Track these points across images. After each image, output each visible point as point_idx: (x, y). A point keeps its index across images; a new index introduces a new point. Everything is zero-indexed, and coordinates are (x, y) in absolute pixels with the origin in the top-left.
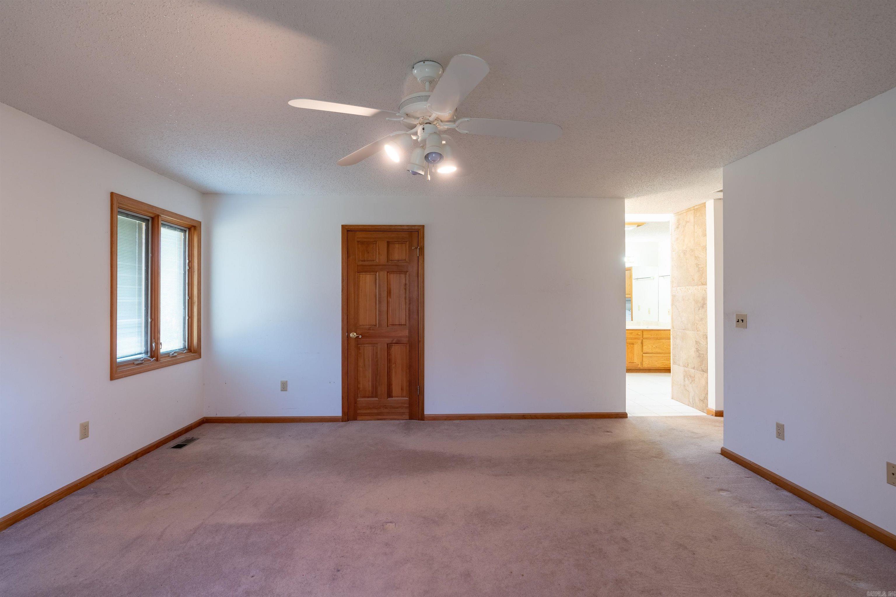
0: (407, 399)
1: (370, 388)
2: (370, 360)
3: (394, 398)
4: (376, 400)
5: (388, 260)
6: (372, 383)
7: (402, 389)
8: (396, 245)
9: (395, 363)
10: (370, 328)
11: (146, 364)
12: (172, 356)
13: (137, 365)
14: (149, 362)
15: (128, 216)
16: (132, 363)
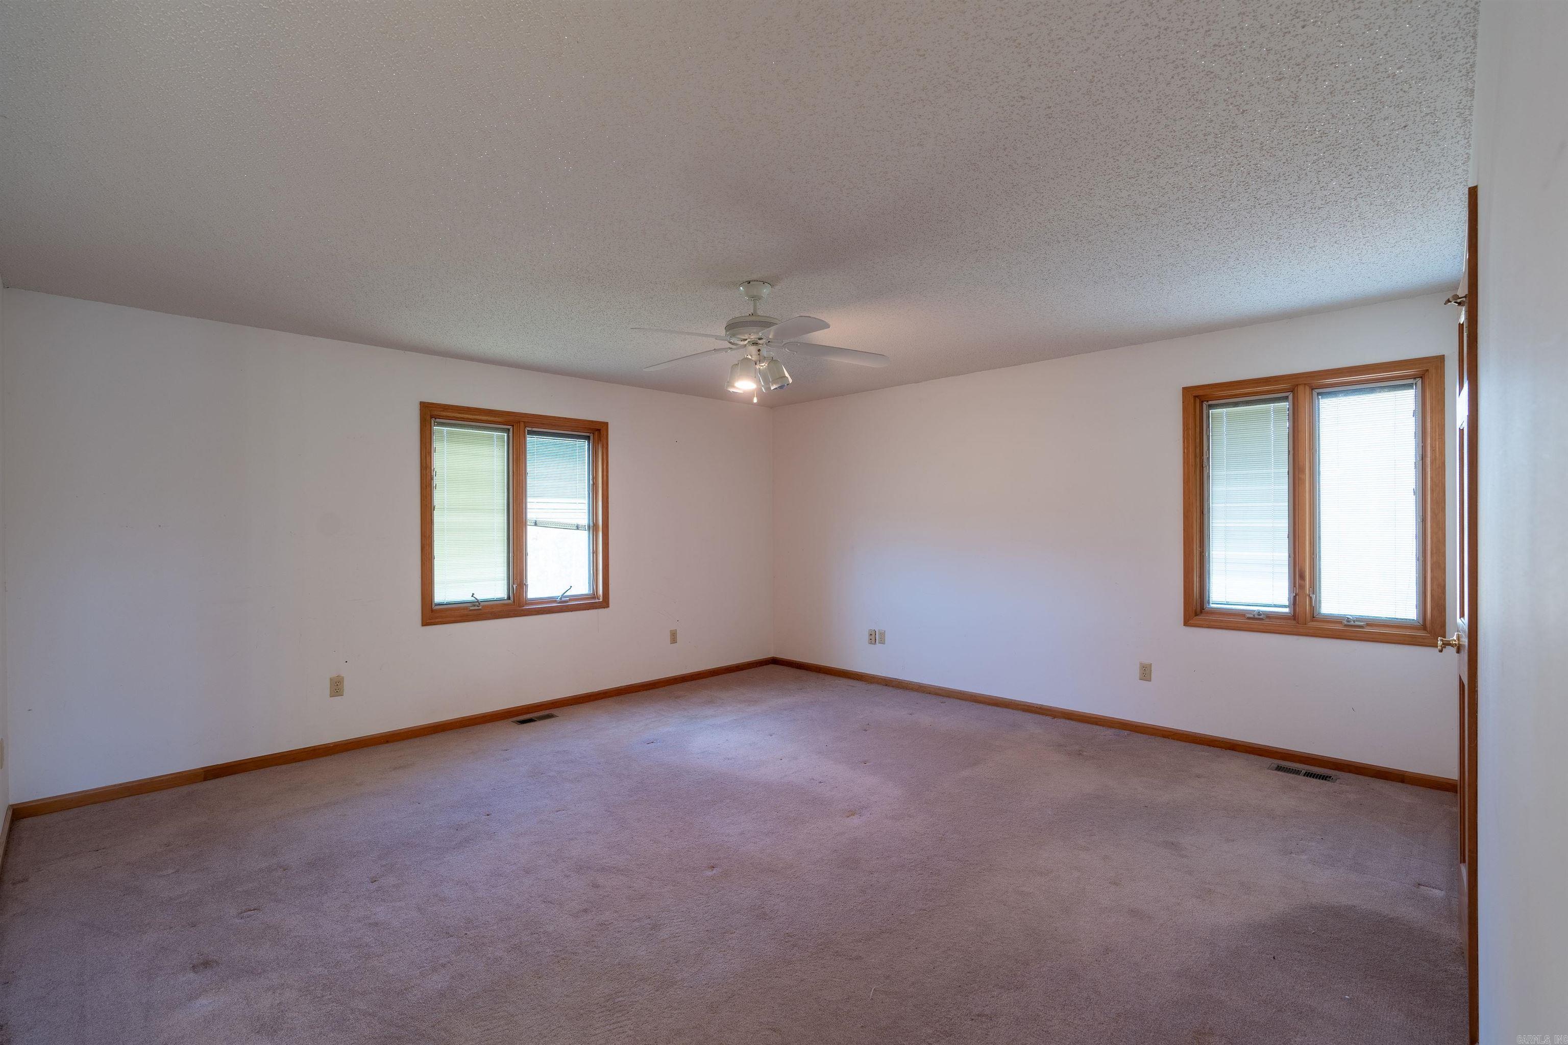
11: (1267, 622)
12: (1348, 623)
13: (1249, 618)
14: (1278, 621)
15: (1236, 404)
16: (1241, 614)
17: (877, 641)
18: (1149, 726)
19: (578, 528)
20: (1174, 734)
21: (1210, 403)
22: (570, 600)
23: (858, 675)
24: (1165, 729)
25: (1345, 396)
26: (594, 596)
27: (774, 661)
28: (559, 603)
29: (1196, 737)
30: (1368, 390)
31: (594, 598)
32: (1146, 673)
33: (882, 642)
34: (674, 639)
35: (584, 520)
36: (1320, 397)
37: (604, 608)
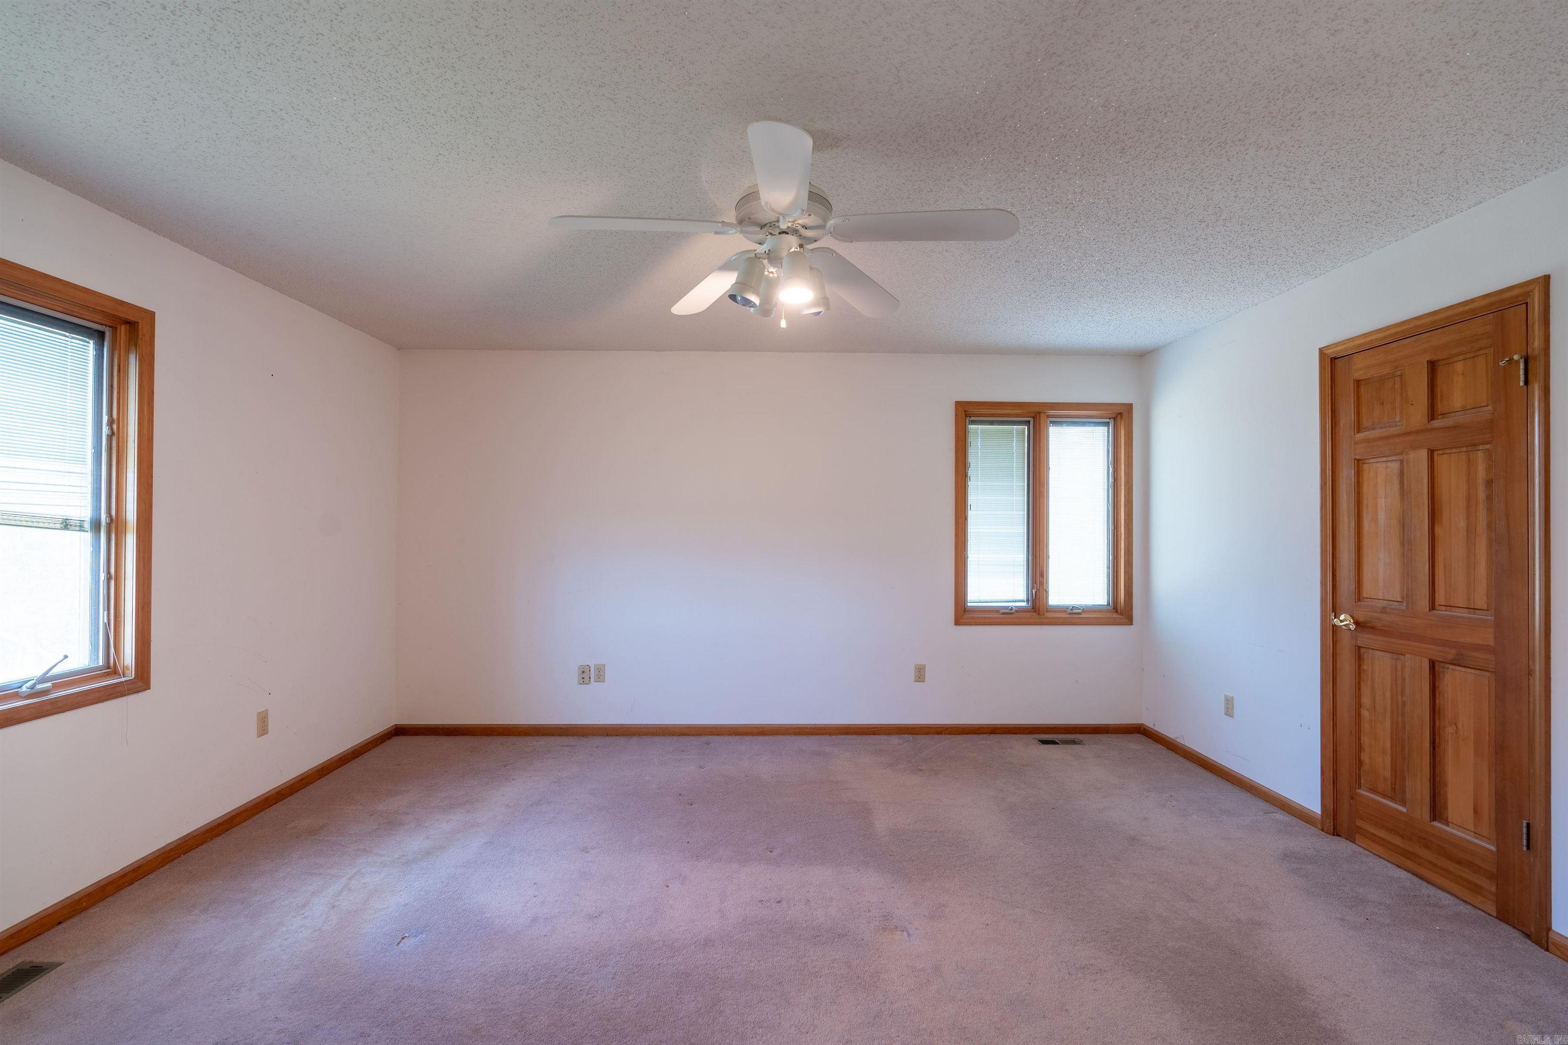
0: (1493, 848)
1: (1388, 774)
2: (1388, 694)
3: (1453, 828)
4: (1401, 812)
5: (1432, 414)
6: (1392, 758)
7: (1476, 811)
8: (1454, 364)
9: (1456, 725)
10: (1384, 608)
11: (1016, 615)
12: (1072, 612)
13: (1003, 614)
14: (1024, 614)
15: (992, 423)
16: (996, 610)
17: (592, 679)
18: (924, 726)
19: (66, 525)
20: (946, 729)
21: (973, 419)
22: (56, 687)
23: (561, 728)
24: (939, 726)
25: (1067, 426)
26: (111, 669)
27: (399, 731)
28: (29, 696)
29: (964, 728)
30: (1081, 423)
31: (115, 672)
32: (920, 674)
33: (600, 678)
34: (263, 729)
35: (83, 511)
36: (1051, 425)
37: (138, 692)
